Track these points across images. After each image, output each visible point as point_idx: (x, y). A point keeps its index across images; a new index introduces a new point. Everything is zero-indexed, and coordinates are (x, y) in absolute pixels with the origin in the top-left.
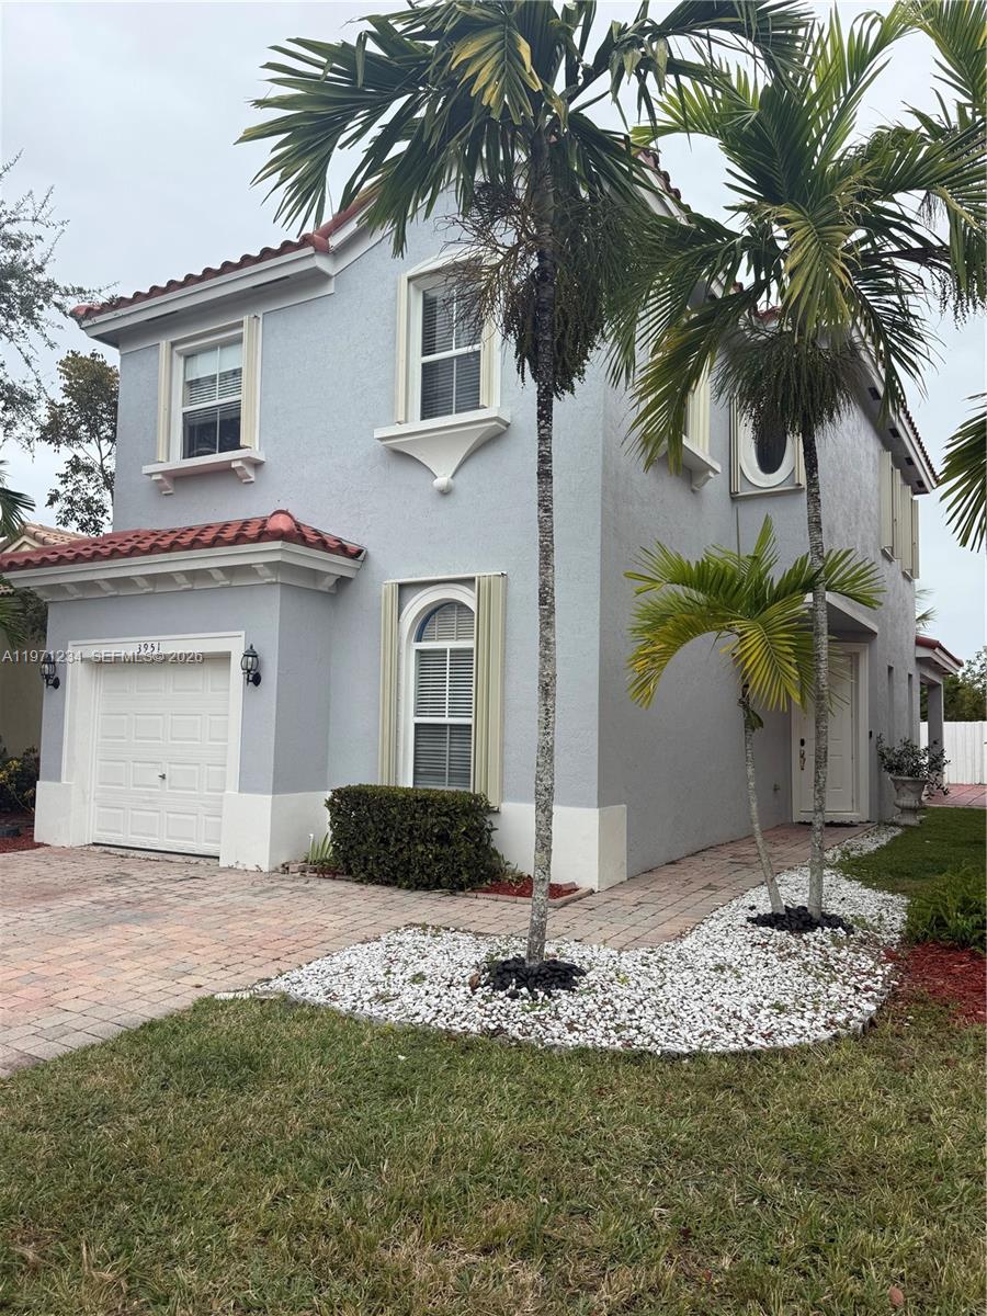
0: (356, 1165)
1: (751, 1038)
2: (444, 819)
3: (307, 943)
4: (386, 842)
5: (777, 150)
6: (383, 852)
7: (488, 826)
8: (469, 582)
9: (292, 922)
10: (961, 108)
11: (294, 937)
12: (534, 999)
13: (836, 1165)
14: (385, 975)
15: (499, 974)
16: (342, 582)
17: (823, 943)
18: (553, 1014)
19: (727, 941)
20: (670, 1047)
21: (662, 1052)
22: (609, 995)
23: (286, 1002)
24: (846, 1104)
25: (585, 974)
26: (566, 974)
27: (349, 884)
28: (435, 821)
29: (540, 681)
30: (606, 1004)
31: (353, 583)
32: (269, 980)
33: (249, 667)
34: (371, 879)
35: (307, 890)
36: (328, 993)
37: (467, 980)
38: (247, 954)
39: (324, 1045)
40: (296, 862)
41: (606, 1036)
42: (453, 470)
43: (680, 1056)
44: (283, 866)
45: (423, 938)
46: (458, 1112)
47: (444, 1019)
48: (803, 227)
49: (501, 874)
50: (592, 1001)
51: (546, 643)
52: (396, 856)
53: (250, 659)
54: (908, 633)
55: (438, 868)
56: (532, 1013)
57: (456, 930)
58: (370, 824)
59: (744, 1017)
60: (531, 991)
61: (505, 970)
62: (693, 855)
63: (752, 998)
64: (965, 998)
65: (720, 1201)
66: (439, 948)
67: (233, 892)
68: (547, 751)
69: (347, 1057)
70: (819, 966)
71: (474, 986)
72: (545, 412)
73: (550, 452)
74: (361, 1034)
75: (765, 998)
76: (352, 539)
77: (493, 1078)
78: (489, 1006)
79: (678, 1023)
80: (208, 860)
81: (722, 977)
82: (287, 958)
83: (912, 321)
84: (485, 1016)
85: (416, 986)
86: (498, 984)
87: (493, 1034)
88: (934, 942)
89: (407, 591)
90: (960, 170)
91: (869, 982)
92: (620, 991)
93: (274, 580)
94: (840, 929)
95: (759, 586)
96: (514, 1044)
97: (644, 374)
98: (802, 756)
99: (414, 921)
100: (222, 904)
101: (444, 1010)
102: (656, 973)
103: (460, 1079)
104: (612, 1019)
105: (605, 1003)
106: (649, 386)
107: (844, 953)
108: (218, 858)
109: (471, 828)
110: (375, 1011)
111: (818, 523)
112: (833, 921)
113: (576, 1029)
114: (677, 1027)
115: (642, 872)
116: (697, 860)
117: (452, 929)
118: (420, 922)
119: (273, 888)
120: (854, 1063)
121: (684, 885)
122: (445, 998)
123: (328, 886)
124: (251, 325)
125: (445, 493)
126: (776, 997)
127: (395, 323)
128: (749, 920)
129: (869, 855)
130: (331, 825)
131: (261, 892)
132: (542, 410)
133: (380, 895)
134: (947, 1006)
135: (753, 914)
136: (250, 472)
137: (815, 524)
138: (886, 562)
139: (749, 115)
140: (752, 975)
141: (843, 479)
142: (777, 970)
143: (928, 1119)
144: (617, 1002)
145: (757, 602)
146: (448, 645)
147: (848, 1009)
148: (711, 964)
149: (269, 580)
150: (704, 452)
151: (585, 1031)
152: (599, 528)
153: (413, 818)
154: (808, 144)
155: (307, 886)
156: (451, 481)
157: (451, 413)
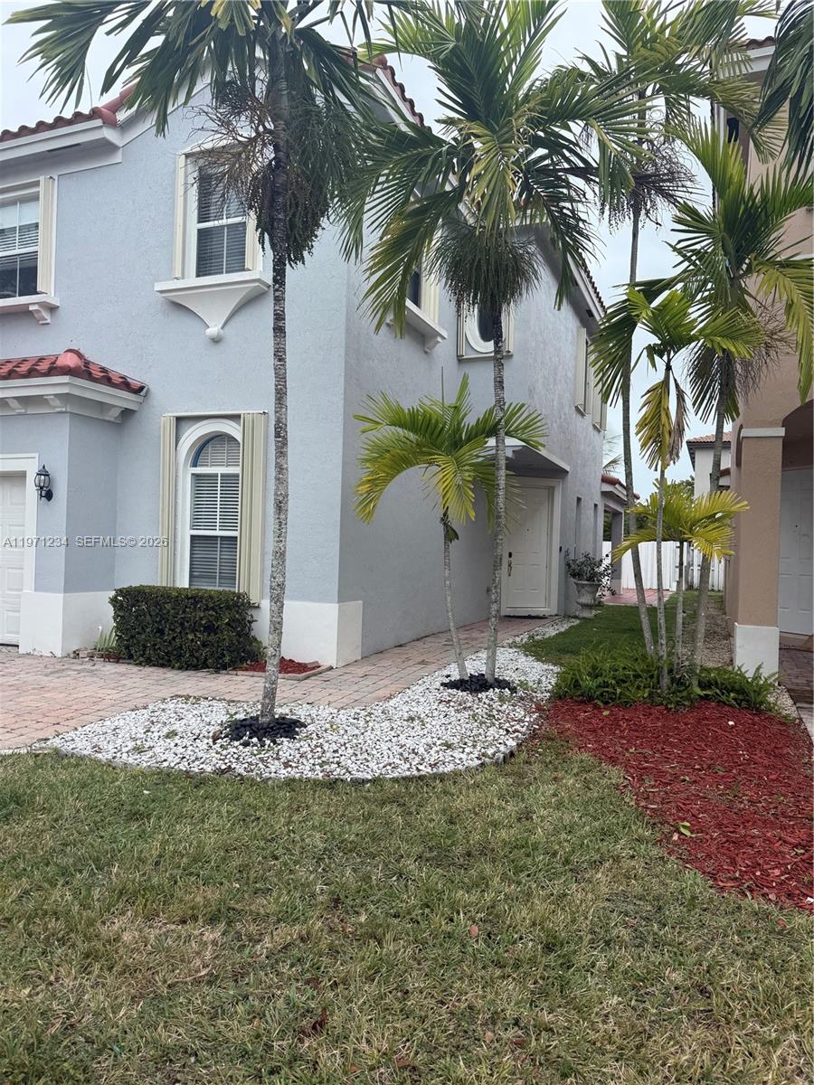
0: (92, 869)
1: (420, 767)
2: (211, 612)
3: (85, 711)
4: (161, 632)
5: (475, 76)
6: (159, 640)
7: (249, 618)
8: (235, 418)
9: (75, 696)
10: (619, 57)
11: (75, 707)
12: (262, 746)
13: (459, 850)
14: (145, 733)
15: (236, 728)
16: (127, 413)
17: (493, 699)
18: (275, 756)
19: (422, 700)
20: (360, 775)
21: (351, 779)
22: (321, 741)
23: (58, 755)
24: (477, 809)
25: (306, 727)
26: (290, 727)
27: (130, 667)
28: (202, 615)
29: (275, 499)
30: (318, 747)
31: (137, 415)
32: (47, 739)
33: (42, 484)
34: (149, 662)
35: (92, 671)
36: (94, 747)
37: (211, 734)
38: (32, 720)
39: (84, 786)
40: (86, 649)
41: (312, 770)
42: (223, 322)
43: (364, 781)
44: (74, 652)
45: (184, 706)
46: (183, 829)
47: (186, 764)
48: (488, 142)
49: (259, 656)
50: (307, 745)
51: (281, 469)
52: (170, 642)
53: (43, 477)
54: (595, 472)
55: (205, 652)
56: (258, 756)
57: (214, 699)
58: (148, 617)
59: (420, 753)
60: (260, 740)
61: (242, 726)
62: (418, 640)
63: (429, 739)
64: (581, 736)
65: (367, 878)
66: (195, 712)
67: (28, 673)
68: (280, 555)
69: (101, 793)
70: (484, 716)
71: (215, 739)
72: (279, 278)
73: (283, 311)
74: (115, 776)
75: (439, 739)
76: (135, 377)
77: (216, 802)
78: (225, 752)
79: (369, 759)
80: (10, 648)
81: (412, 725)
82: (67, 723)
83: (581, 225)
84: (220, 760)
85: (168, 740)
86: (234, 736)
87: (223, 772)
88: (571, 698)
89: (183, 424)
90: (611, 106)
91: (518, 727)
92: (330, 737)
93: (64, 409)
94: (507, 689)
95: (458, 430)
96: (238, 778)
97: (375, 252)
98: (510, 565)
99: (179, 693)
100: (17, 682)
101: (188, 757)
102: (362, 723)
103: (188, 806)
104: (319, 758)
105: (316, 746)
106: (378, 263)
107: (505, 706)
108: (18, 646)
109: (233, 620)
110: (131, 760)
111: (501, 382)
112: (502, 684)
113: (291, 766)
114: (368, 761)
115: (374, 652)
116: (419, 644)
117: (210, 698)
118: (185, 694)
119: (63, 670)
120: (493, 782)
121: (404, 662)
122: (190, 748)
123: (111, 668)
124: (48, 185)
125: (216, 341)
126: (447, 738)
127: (173, 193)
128: (442, 684)
129: (549, 638)
130: (114, 618)
131: (51, 673)
132: (277, 276)
133: (155, 674)
134: (568, 742)
135: (447, 681)
136: (46, 315)
137: (499, 384)
138: (579, 416)
139: (447, 46)
140: (434, 723)
141: (545, 349)
142: (452, 719)
143: (531, 818)
144: (326, 747)
145: (456, 443)
146: (220, 470)
147: (498, 745)
148: (406, 716)
149: (59, 410)
150: (434, 321)
151: (296, 767)
152: (343, 378)
153: (184, 612)
154: (501, 71)
155: (94, 668)
156: (222, 331)
157: (222, 273)
